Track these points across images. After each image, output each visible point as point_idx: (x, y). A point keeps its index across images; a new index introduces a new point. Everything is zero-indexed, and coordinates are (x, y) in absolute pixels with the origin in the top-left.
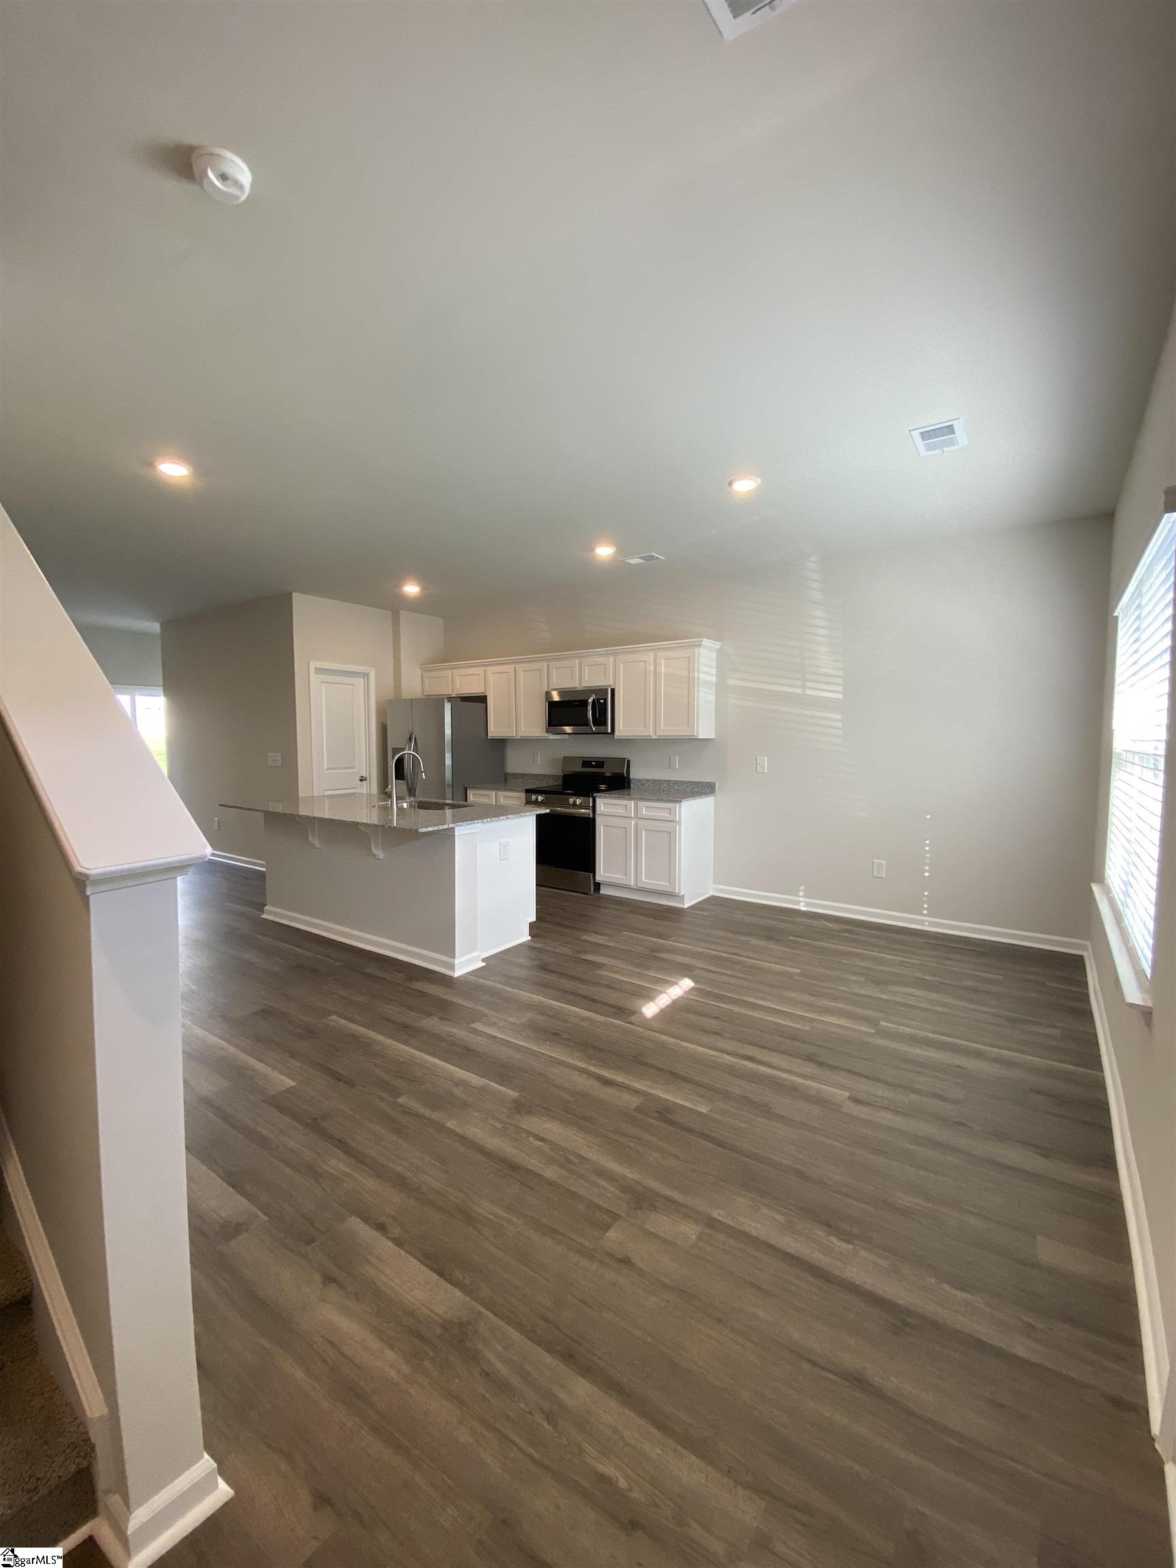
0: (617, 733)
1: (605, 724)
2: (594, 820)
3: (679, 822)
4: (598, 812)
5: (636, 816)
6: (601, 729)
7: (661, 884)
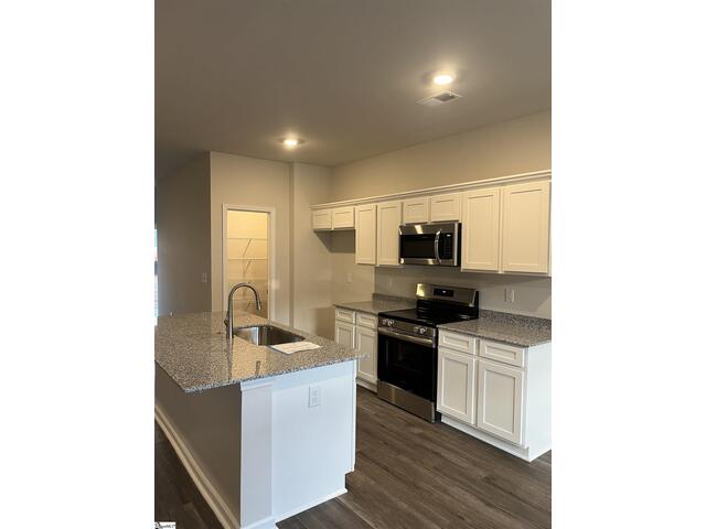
0: (463, 266)
1: (451, 257)
2: (436, 350)
3: (525, 369)
4: (440, 344)
5: (478, 355)
6: (448, 262)
7: (503, 431)
